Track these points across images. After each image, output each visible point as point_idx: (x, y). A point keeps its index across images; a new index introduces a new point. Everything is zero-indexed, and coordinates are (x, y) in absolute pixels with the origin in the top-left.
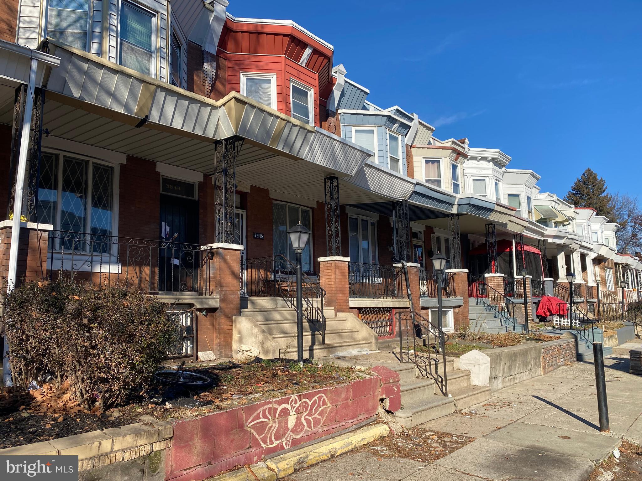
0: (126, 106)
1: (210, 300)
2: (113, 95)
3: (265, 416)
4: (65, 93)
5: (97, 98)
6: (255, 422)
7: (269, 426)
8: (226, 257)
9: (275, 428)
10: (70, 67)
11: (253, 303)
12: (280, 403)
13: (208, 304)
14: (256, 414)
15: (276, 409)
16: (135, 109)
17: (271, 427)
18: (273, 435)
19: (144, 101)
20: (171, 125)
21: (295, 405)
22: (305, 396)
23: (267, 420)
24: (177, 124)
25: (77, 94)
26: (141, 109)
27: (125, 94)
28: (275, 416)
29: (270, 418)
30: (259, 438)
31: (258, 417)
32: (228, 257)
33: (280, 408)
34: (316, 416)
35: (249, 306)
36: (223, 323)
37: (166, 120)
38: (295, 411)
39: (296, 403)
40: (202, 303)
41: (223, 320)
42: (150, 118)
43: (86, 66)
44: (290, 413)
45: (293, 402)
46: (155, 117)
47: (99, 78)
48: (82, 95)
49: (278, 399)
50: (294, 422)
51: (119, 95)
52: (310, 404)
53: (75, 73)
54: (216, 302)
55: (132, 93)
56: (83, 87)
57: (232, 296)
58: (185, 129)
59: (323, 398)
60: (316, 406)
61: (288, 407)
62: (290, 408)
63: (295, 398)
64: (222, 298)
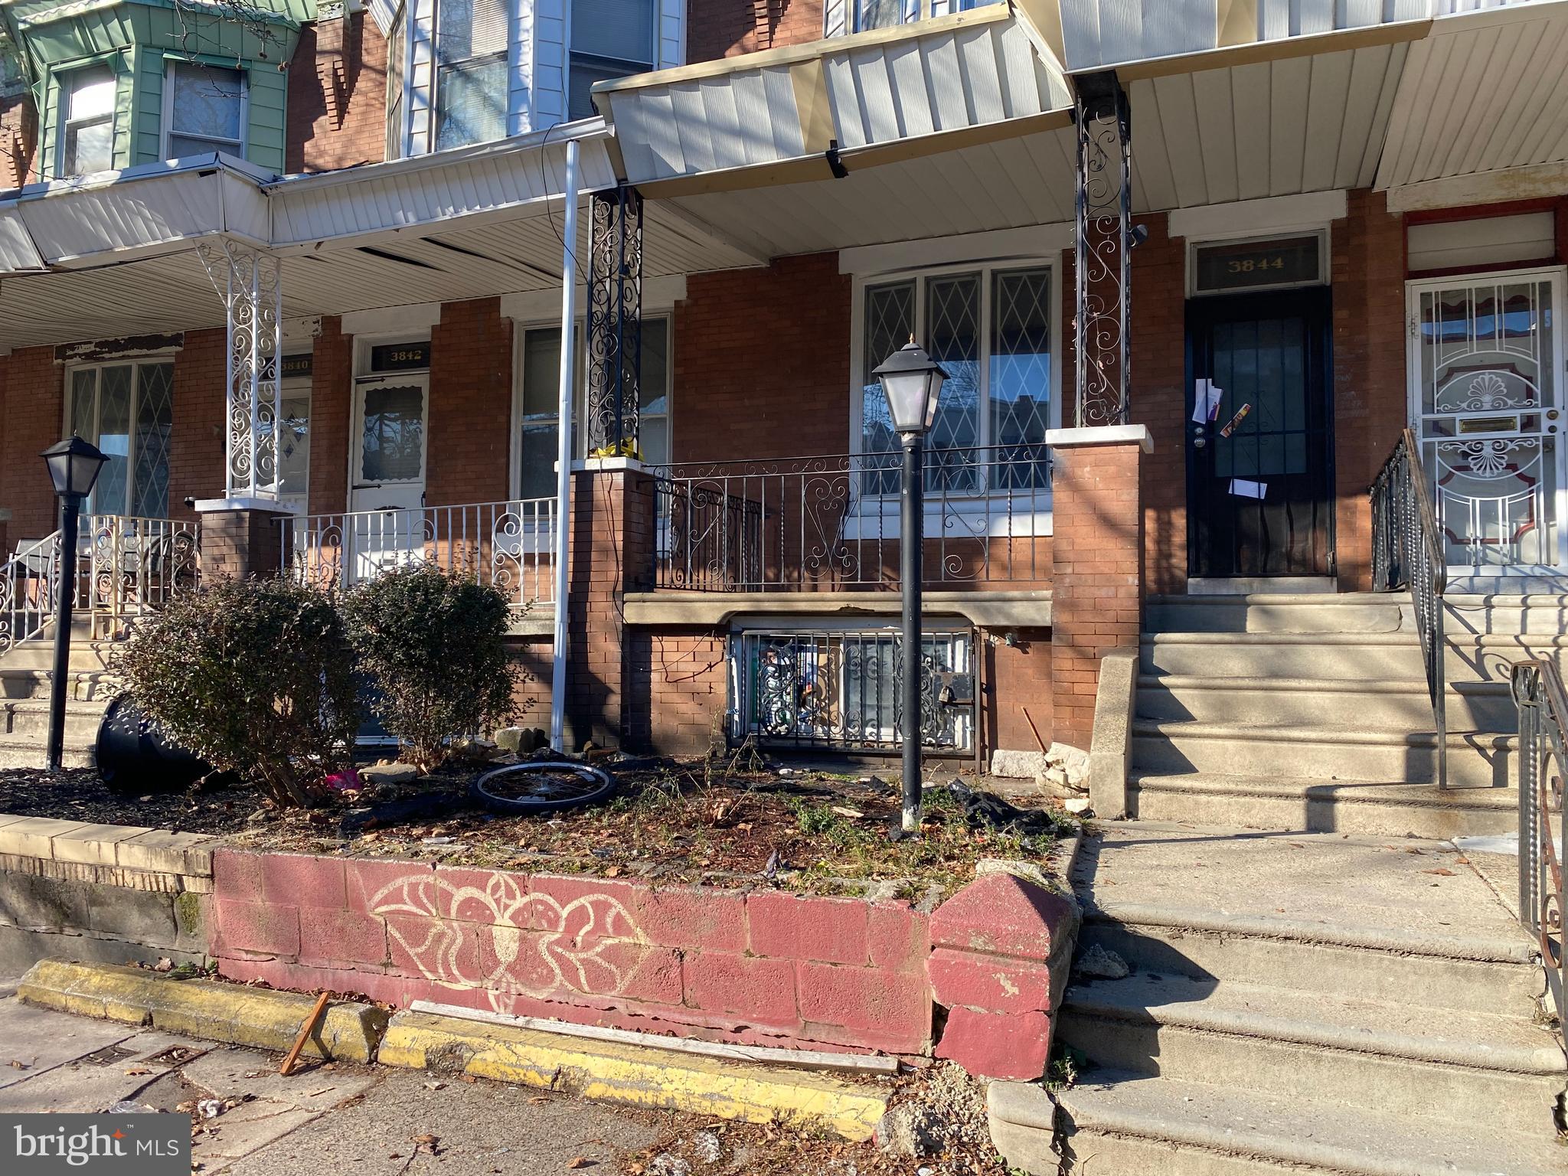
0: (779, 143)
1: (1015, 604)
2: (742, 133)
3: (417, 902)
4: (662, 175)
5: (718, 155)
6: (393, 907)
7: (434, 930)
8: (1078, 472)
9: (453, 941)
10: (644, 118)
11: (1267, 612)
12: (460, 882)
13: (1008, 616)
14: (391, 887)
15: (448, 897)
16: (799, 138)
17: (440, 936)
18: (452, 959)
19: (810, 107)
20: (902, 133)
21: (508, 902)
22: (540, 886)
23: (425, 914)
24: (920, 126)
25: (680, 168)
26: (812, 133)
27: (761, 117)
28: (447, 911)
29: (434, 911)
30: (412, 952)
31: (395, 897)
32: (1088, 469)
33: (460, 894)
34: (590, 954)
35: (1250, 626)
36: (1067, 674)
37: (885, 130)
38: (512, 918)
39: (511, 895)
40: (985, 612)
41: (1064, 661)
42: (846, 143)
43: (667, 100)
44: (494, 918)
45: (502, 892)
46: (854, 138)
47: (701, 112)
48: (689, 163)
49: (450, 869)
50: (514, 947)
51: (752, 126)
52: (564, 913)
53: (659, 125)
54: (1039, 609)
55: (776, 105)
56: (685, 147)
57: (1103, 592)
58: (947, 128)
59: (612, 913)
60: (587, 928)
61: (487, 898)
62: (493, 906)
63: (507, 884)
64: (1062, 595)
